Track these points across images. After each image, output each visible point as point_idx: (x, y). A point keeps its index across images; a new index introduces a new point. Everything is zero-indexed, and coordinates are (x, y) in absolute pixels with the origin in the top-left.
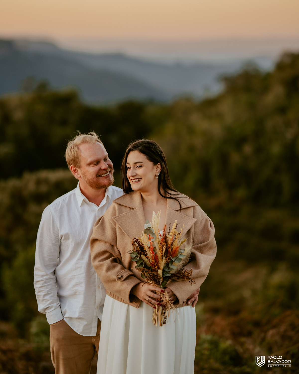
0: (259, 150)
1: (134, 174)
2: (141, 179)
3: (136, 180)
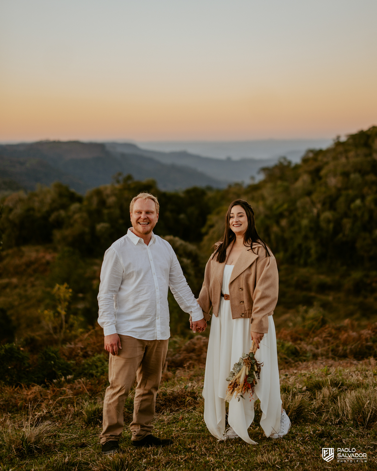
0: (292, 224)
1: (238, 221)
2: (241, 225)
3: (238, 225)
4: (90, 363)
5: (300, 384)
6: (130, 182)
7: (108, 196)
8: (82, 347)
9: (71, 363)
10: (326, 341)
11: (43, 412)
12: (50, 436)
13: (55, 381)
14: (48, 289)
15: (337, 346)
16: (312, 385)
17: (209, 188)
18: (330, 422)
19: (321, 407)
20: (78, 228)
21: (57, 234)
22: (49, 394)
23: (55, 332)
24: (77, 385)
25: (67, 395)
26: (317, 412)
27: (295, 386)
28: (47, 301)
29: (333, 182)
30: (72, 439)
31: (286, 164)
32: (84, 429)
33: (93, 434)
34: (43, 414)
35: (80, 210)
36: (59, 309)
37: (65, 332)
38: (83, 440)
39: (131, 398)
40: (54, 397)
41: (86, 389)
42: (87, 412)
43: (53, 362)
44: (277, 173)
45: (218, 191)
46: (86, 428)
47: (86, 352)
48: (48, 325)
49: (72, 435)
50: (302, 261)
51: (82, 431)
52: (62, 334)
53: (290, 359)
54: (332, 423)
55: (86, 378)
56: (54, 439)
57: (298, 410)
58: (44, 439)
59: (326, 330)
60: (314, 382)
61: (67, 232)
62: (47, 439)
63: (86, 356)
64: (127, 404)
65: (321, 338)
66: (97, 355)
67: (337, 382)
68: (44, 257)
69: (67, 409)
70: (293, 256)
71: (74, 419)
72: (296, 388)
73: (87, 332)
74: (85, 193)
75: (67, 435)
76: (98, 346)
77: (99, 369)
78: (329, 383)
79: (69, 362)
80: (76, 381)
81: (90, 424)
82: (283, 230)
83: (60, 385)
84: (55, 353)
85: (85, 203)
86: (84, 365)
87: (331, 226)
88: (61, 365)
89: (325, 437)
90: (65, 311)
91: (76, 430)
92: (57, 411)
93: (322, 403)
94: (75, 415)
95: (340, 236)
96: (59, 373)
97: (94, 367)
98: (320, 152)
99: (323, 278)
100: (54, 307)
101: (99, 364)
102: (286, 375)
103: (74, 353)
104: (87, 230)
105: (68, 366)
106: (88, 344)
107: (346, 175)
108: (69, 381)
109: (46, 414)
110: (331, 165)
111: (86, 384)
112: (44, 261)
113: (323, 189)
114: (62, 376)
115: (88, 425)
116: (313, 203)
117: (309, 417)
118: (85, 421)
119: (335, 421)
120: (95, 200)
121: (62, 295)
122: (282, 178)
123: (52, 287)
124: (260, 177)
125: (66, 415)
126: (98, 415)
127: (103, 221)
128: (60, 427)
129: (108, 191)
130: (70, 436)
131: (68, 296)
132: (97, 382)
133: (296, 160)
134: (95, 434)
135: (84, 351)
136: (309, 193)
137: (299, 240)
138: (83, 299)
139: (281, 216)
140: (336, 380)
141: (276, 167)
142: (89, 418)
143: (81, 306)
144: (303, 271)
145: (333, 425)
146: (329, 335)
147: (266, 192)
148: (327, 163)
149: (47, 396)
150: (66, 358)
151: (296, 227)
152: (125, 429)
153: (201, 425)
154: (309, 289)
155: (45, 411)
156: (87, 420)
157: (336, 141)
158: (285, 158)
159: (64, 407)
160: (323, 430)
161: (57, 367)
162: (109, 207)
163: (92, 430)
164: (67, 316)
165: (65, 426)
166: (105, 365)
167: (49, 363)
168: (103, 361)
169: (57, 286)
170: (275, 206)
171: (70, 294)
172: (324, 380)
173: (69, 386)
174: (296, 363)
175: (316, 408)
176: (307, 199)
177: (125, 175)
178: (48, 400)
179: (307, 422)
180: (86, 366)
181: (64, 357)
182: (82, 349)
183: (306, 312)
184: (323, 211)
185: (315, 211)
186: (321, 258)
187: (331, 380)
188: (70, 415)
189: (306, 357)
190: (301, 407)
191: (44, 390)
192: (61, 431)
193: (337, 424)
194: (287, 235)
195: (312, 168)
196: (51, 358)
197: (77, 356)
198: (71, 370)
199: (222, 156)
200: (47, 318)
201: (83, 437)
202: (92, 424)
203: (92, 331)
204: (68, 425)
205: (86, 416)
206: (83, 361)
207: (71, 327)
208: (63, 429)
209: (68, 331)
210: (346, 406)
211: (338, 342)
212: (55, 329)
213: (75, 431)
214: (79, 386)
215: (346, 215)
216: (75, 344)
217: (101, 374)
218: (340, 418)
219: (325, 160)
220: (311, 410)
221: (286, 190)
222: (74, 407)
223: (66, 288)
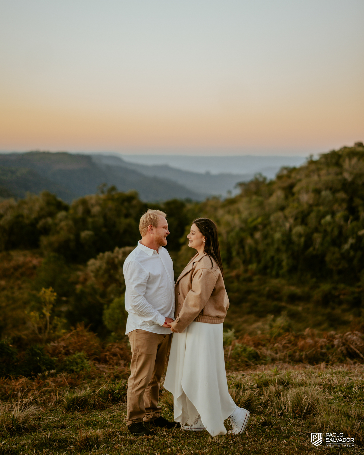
1: (190, 237)
2: (192, 241)
4: (71, 360)
5: (252, 382)
6: (113, 193)
7: (93, 206)
8: (65, 345)
9: (54, 359)
10: (284, 347)
11: (30, 399)
12: (35, 419)
13: (39, 374)
14: (34, 292)
15: (295, 352)
16: (262, 383)
17: (189, 201)
18: (274, 414)
19: (268, 401)
20: (63, 235)
21: (44, 240)
22: (34, 385)
23: (40, 332)
24: (59, 379)
25: (50, 387)
26: (264, 406)
27: (247, 384)
28: (33, 303)
29: (306, 198)
30: (54, 422)
31: (261, 180)
32: (64, 414)
33: (72, 418)
34: (30, 400)
35: (66, 218)
36: (44, 311)
37: (49, 333)
38: (63, 423)
39: (105, 389)
40: (39, 388)
41: (67, 383)
42: (67, 399)
43: (38, 358)
44: (253, 188)
45: (197, 203)
46: (66, 413)
47: (68, 351)
48: (34, 326)
49: (54, 419)
50: (274, 273)
51: (62, 415)
52: (46, 334)
53: (251, 362)
54: (275, 415)
55: (67, 373)
56: (39, 421)
57: (247, 403)
58: (30, 421)
59: (286, 338)
60: (264, 380)
61: (53, 238)
62: (33, 421)
63: (67, 353)
64: (102, 394)
65: (281, 344)
66: (78, 353)
67: (283, 381)
68: (31, 261)
69: (50, 397)
70: (266, 267)
71: (56, 405)
72: (248, 385)
73: (69, 332)
74: (71, 202)
75: (50, 418)
76: (79, 345)
77: (79, 366)
78: (277, 382)
79: (52, 359)
80: (58, 375)
81: (69, 409)
82: (256, 242)
83: (44, 378)
84: (41, 350)
85: (71, 211)
86: (65, 362)
87: (303, 240)
88: (46, 360)
89: (267, 425)
90: (50, 313)
91: (58, 414)
92: (41, 399)
93: (268, 398)
94: (57, 402)
95: (311, 249)
96: (44, 368)
97: (75, 364)
98: (293, 170)
99: (294, 289)
100: (39, 309)
101: (79, 361)
102: (243, 375)
103: (57, 351)
104: (72, 237)
105: (52, 362)
106: (70, 343)
107: (317, 192)
108: (52, 375)
109: (32, 401)
110: (304, 183)
111: (67, 379)
112: (31, 265)
113: (296, 205)
114: (46, 371)
115: (68, 411)
116: (286, 218)
117: (256, 410)
118: (65, 407)
119: (277, 413)
120: (81, 209)
121: (47, 298)
122: (257, 193)
123: (38, 290)
124: (237, 192)
125: (49, 402)
126: (77, 403)
127: (88, 229)
128: (44, 412)
129: (93, 201)
130: (52, 419)
131: (53, 299)
132: (77, 376)
133: (271, 176)
134: (74, 418)
135: (67, 349)
136: (282, 209)
137: (271, 252)
138: (66, 302)
139: (255, 229)
140: (282, 379)
141: (252, 182)
142: (69, 405)
143: (64, 309)
144: (275, 282)
145: (276, 416)
146: (288, 342)
147: (242, 205)
148: (300, 180)
149: (33, 387)
150: (50, 355)
151: (269, 240)
152: (99, 415)
153: (164, 414)
154: (280, 299)
155: (31, 398)
156: (67, 406)
157: (309, 159)
158: (260, 175)
159: (48, 396)
160: (266, 420)
161: (41, 362)
162: (94, 216)
163: (71, 415)
164: (51, 318)
165: (48, 411)
166: (84, 362)
167: (35, 358)
168: (83, 358)
169: (44, 289)
170: (250, 220)
171: (55, 298)
172: (272, 378)
173: (51, 379)
174: (256, 366)
175: (263, 402)
176: (280, 214)
177: (109, 186)
178: (33, 390)
179: (254, 414)
180: (68, 362)
181: (48, 354)
182: (64, 347)
183: (274, 320)
184: (295, 225)
185: (288, 225)
186: (293, 270)
187: (278, 380)
188: (52, 402)
189: (265, 360)
190: (250, 400)
191: (30, 381)
192: (45, 415)
193: (279, 416)
194: (261, 247)
195: (286, 184)
196: (36, 354)
197: (60, 353)
198: (54, 366)
199: (202, 170)
200: (33, 319)
201: (63, 420)
202: (71, 410)
203: (74, 331)
204: (50, 410)
205: (66, 403)
206: (65, 358)
207: (55, 328)
208: (46, 413)
209: (52, 331)
210: (287, 400)
211: (296, 348)
212: (40, 329)
213: (56, 415)
214: (60, 379)
215: (316, 230)
216: (59, 343)
217: (80, 370)
218: (282, 411)
219: (298, 177)
220: (259, 403)
221: (261, 205)
222: (56, 396)
223: (51, 292)
